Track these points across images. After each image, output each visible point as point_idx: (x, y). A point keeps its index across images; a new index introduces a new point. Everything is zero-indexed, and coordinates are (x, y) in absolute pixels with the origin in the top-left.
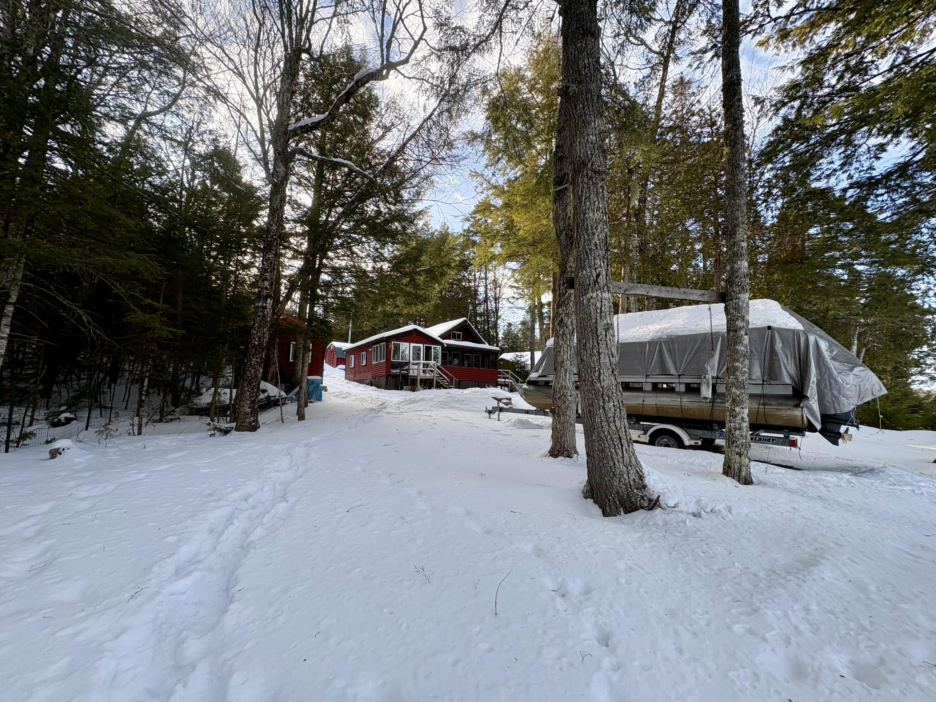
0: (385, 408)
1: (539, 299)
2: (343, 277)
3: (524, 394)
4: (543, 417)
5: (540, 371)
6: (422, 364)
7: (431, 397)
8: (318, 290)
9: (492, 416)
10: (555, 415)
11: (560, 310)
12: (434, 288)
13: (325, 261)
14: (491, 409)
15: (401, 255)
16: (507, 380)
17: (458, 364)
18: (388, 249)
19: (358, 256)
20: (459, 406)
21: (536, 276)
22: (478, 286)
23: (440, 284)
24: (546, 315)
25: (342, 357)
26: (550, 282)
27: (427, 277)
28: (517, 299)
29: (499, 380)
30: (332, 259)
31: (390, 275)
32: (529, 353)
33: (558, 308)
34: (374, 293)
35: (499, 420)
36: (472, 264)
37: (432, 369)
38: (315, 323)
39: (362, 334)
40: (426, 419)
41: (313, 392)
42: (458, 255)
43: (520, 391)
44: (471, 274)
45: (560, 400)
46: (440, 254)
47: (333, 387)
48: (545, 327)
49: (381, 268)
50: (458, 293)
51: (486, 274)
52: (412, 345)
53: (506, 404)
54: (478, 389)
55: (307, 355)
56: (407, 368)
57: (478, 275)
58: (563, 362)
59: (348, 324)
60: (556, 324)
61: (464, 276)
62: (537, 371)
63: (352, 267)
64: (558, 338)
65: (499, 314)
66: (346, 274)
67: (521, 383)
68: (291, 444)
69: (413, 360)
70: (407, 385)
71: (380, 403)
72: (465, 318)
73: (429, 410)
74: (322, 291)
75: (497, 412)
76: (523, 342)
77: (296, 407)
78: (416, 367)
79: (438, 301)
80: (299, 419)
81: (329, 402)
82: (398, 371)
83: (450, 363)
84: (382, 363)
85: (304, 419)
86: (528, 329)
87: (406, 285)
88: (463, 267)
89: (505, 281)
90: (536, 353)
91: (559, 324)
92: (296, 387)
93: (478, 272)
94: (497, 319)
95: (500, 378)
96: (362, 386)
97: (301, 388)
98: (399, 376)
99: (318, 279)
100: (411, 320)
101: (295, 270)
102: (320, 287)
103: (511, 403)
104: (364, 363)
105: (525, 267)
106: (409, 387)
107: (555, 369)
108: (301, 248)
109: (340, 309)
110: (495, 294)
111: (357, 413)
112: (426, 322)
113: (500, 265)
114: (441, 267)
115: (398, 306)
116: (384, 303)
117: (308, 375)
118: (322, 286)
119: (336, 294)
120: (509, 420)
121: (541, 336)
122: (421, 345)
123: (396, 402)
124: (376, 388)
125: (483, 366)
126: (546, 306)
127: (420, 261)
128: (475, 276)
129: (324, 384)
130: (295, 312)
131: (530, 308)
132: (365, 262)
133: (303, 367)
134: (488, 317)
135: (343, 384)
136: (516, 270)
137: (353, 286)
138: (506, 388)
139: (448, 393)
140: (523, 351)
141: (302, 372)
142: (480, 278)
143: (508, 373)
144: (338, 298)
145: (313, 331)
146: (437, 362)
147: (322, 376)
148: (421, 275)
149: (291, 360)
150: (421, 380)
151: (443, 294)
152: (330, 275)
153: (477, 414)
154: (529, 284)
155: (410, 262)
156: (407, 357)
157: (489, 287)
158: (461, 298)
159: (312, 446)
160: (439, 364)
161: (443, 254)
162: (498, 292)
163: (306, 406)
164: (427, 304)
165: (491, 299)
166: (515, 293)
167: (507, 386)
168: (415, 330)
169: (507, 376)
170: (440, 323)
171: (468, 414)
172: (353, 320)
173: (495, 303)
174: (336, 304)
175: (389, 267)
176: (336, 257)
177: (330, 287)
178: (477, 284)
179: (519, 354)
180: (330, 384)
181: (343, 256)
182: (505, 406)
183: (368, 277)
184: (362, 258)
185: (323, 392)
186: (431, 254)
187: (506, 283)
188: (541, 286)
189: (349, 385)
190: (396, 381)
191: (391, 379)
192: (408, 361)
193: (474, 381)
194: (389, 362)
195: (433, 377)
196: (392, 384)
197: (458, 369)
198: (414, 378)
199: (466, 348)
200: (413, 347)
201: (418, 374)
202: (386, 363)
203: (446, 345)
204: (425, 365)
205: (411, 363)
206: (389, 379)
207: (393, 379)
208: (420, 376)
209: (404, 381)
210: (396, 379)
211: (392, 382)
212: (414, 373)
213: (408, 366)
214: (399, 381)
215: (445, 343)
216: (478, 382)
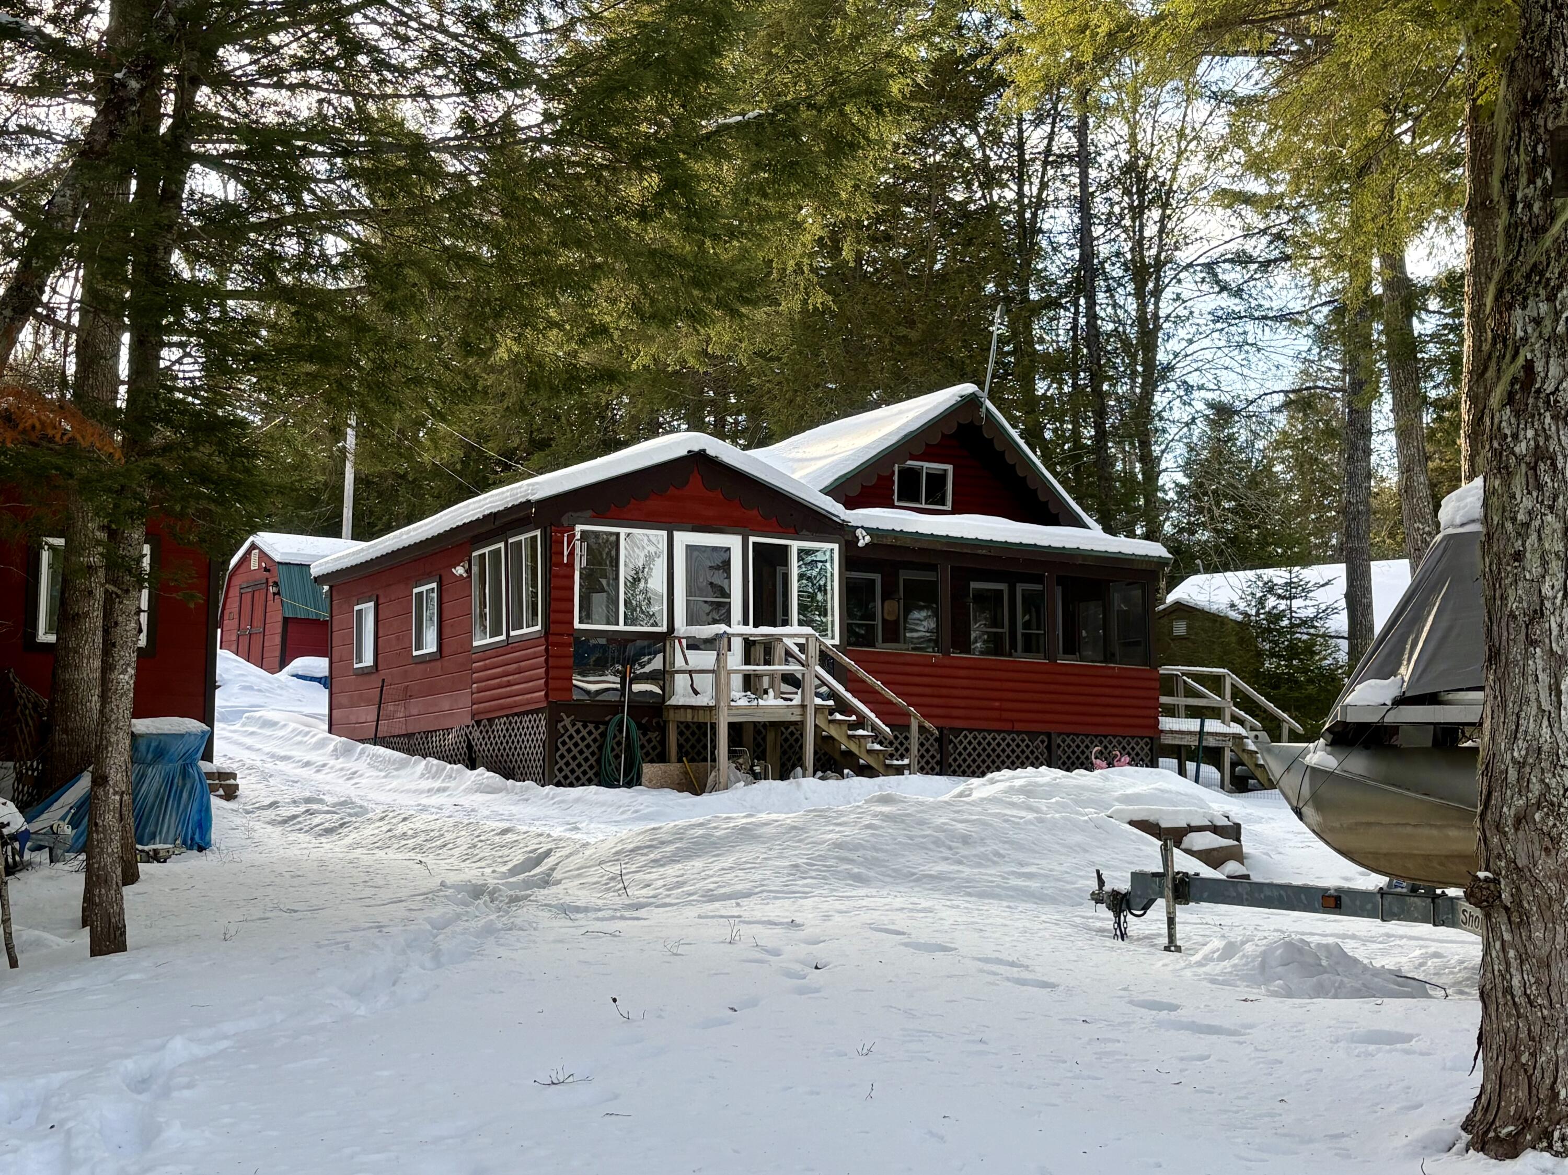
0: (546, 881)
1: (1394, 263)
2: (308, 179)
3: (1317, 801)
4: (1425, 929)
5: (1406, 671)
6: (737, 645)
7: (788, 818)
8: (176, 257)
9: (1134, 924)
10: (1501, 918)
11: (1519, 320)
12: (798, 226)
13: (204, 96)
14: (1124, 886)
15: (612, 46)
16: (1212, 726)
17: (936, 641)
18: (541, 19)
19: (380, 64)
20: (943, 867)
21: (1374, 129)
22: (1040, 204)
23: (827, 200)
24: (1433, 350)
25: (312, 612)
26: (1454, 162)
27: (757, 167)
28: (1265, 265)
29: (1167, 723)
30: (242, 86)
31: (558, 162)
32: (1338, 571)
33: (1504, 306)
34: (474, 260)
35: (1172, 946)
36: (1002, 82)
37: (793, 668)
38: (163, 434)
39: (415, 486)
40: (767, 936)
41: (162, 801)
42: (924, 35)
43: (1291, 781)
44: (995, 138)
45: (1526, 831)
46: (824, 30)
47: (266, 777)
48: (1428, 418)
49: (506, 124)
50: (923, 248)
51: (1081, 131)
52: (683, 538)
53: (1212, 858)
54: (1047, 775)
55: (129, 604)
56: (657, 663)
57: (1036, 138)
58: (1538, 614)
59: (337, 432)
60: (1495, 399)
61: (961, 152)
62: (1387, 671)
63: (349, 121)
64: (1507, 484)
65: (1162, 357)
66: (320, 166)
67: (1295, 737)
68: (58, 1078)
69: (692, 620)
70: (662, 758)
71: (518, 857)
72: (968, 388)
73: (786, 893)
74: (193, 257)
75: (1161, 903)
76: (1302, 510)
77: (77, 884)
78: (704, 659)
79: (819, 298)
80: (97, 950)
81: (250, 856)
82: (611, 681)
83: (893, 632)
84: (526, 642)
85: (121, 947)
86: (1330, 433)
87: (643, 216)
88: (952, 98)
89: (1193, 167)
90: (1377, 567)
91: (1510, 399)
92: (72, 778)
93: (1038, 121)
94: (1150, 387)
95: (1171, 712)
96: (420, 765)
97: (100, 780)
98: (616, 708)
99: (172, 196)
100: (673, 402)
101: (53, 155)
102: (183, 238)
103: (1237, 855)
104: (430, 645)
105: (1310, 82)
106: (673, 768)
107: (1494, 656)
108: (81, 33)
109: (294, 353)
110: (1139, 244)
111: (399, 911)
112: (755, 412)
113: (1161, 76)
114: (833, 102)
115: (602, 331)
116: (528, 318)
117: (137, 714)
118: (193, 233)
119: (271, 277)
120: (1230, 950)
121: (1406, 469)
122: (733, 542)
123: (608, 848)
124: (496, 778)
125: (1071, 647)
126: (1434, 304)
127: (716, 78)
128: (1020, 145)
129: (219, 762)
130: (55, 376)
131: (1339, 312)
132: (420, 93)
133: (107, 668)
134: (1097, 377)
135: (316, 757)
136: (1252, 100)
137: (356, 229)
138: (1209, 771)
139: (886, 800)
140: (1306, 560)
141: (104, 698)
142: (1049, 158)
143: (1215, 683)
144: (286, 295)
145: (157, 476)
146: (822, 629)
147: (206, 715)
148: (721, 155)
149: (45, 636)
150: (735, 728)
151: (847, 253)
152: (234, 173)
153: (1049, 913)
154: (1334, 178)
155: (663, 83)
156: (659, 608)
157: (1100, 207)
158: (943, 277)
159: (166, 1092)
160: (833, 640)
161: (839, 29)
162: (1151, 230)
163: (131, 877)
164: (760, 314)
165: (1117, 272)
166: (1248, 233)
167: (1213, 756)
168: (699, 458)
169: (1214, 699)
170: (828, 418)
171: (995, 911)
172: (366, 413)
173: (1139, 294)
174: (272, 327)
175: (548, 117)
176: (266, 72)
177: (239, 235)
178: (1031, 190)
179: (1279, 575)
180: (246, 756)
181: (302, 65)
182: (1207, 872)
183: (436, 174)
184: (402, 71)
185: (216, 803)
186: (777, 34)
187: (1197, 182)
188: (1404, 188)
189: (352, 765)
190: (603, 735)
191: (574, 725)
192: (664, 629)
193: (1027, 733)
194: (563, 635)
195: (798, 711)
196: (581, 752)
197: (933, 665)
198: (695, 720)
199: (979, 552)
200: (690, 549)
201: (718, 700)
202: (547, 640)
203: (868, 538)
204: (758, 646)
205: (680, 639)
206: (564, 727)
207: (585, 727)
208: (730, 707)
209: (644, 735)
210: (602, 728)
211: (582, 745)
212: (696, 693)
213: (665, 652)
214: (615, 736)
215: (862, 527)
216: (1049, 735)
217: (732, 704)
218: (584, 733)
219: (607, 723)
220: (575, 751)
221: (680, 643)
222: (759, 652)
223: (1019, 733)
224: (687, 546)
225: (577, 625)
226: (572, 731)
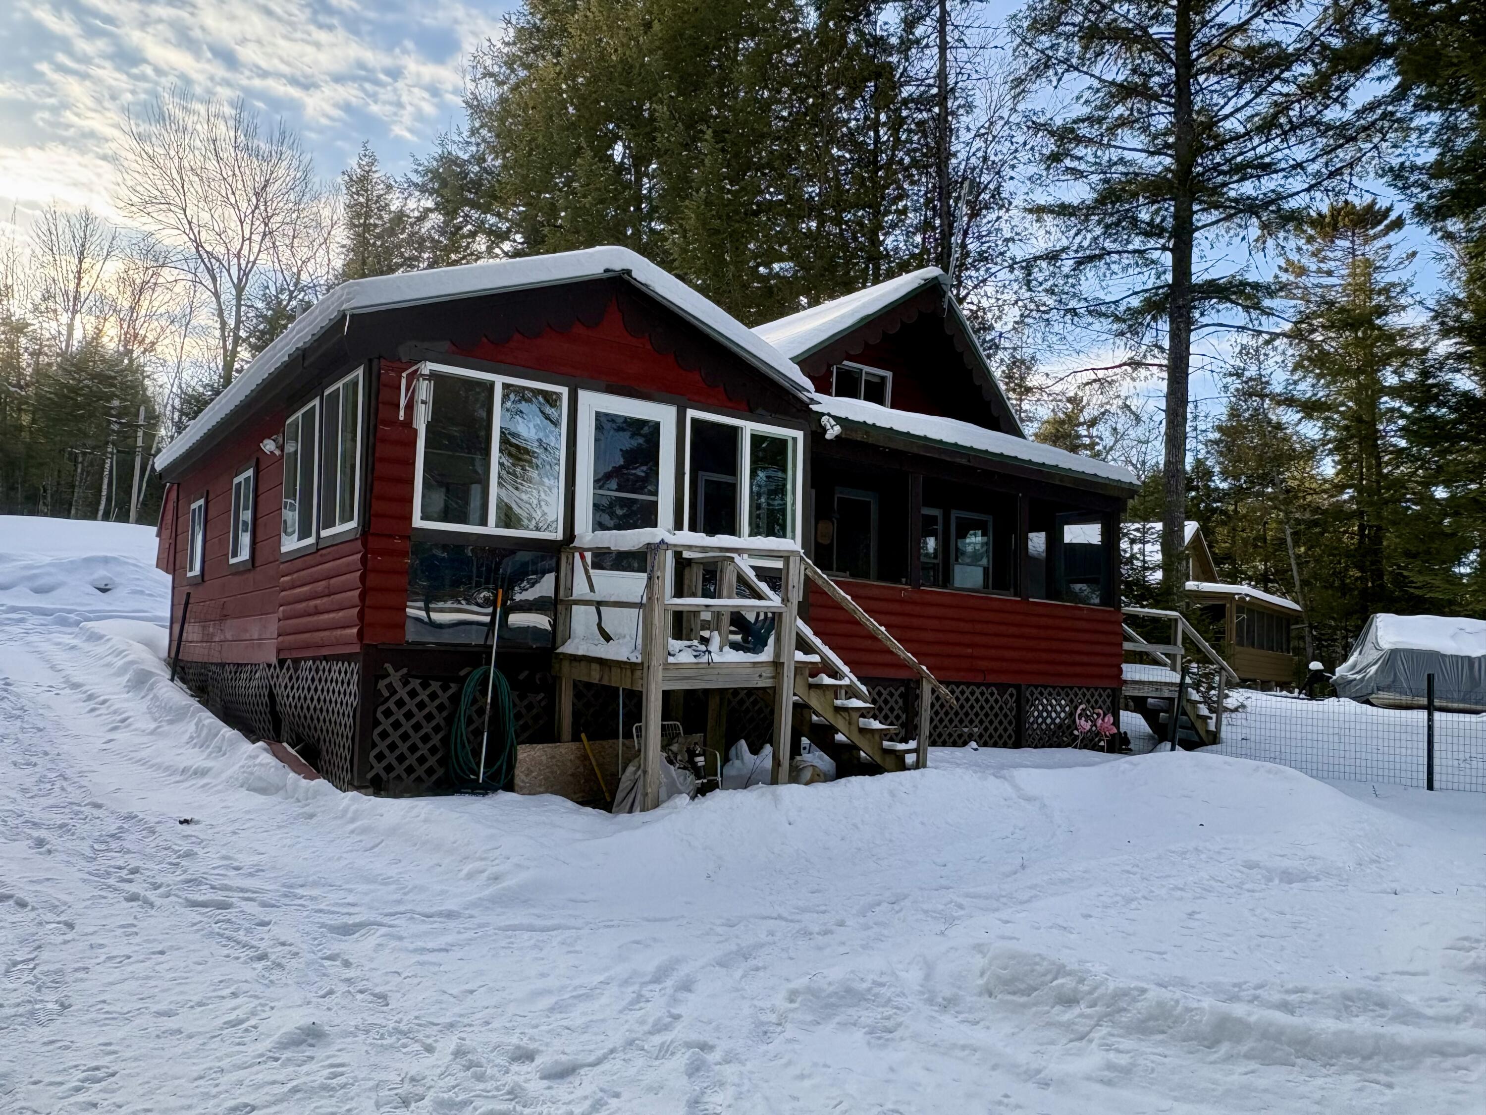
6: (666, 564)
29: (1132, 672)
52: (591, 402)
69: (601, 522)
70: (548, 734)
84: (337, 543)
95: (1135, 658)
96: (193, 721)
98: (477, 655)
104: (244, 555)
106: (565, 752)
122: (664, 414)
135: (109, 687)
150: (674, 701)
168: (619, 285)
189: (132, 705)
190: (455, 699)
191: (406, 684)
192: (559, 536)
193: (995, 685)
194: (391, 537)
195: (768, 672)
196: (417, 727)
197: (902, 601)
198: (605, 682)
199: (958, 460)
200: (603, 421)
201: (647, 652)
202: (364, 544)
203: (837, 429)
204: (695, 568)
205: (582, 551)
206: (390, 686)
207: (425, 686)
208: (667, 666)
209: (522, 697)
210: (454, 687)
211: (419, 716)
212: (608, 638)
213: (557, 570)
214: (475, 701)
215: (829, 414)
216: (1018, 687)
217: (671, 660)
218: (423, 696)
219: (461, 681)
220: (407, 726)
221: (583, 557)
222: (696, 576)
223: (988, 686)
224: (598, 414)
225: (418, 522)
226: (402, 693)
